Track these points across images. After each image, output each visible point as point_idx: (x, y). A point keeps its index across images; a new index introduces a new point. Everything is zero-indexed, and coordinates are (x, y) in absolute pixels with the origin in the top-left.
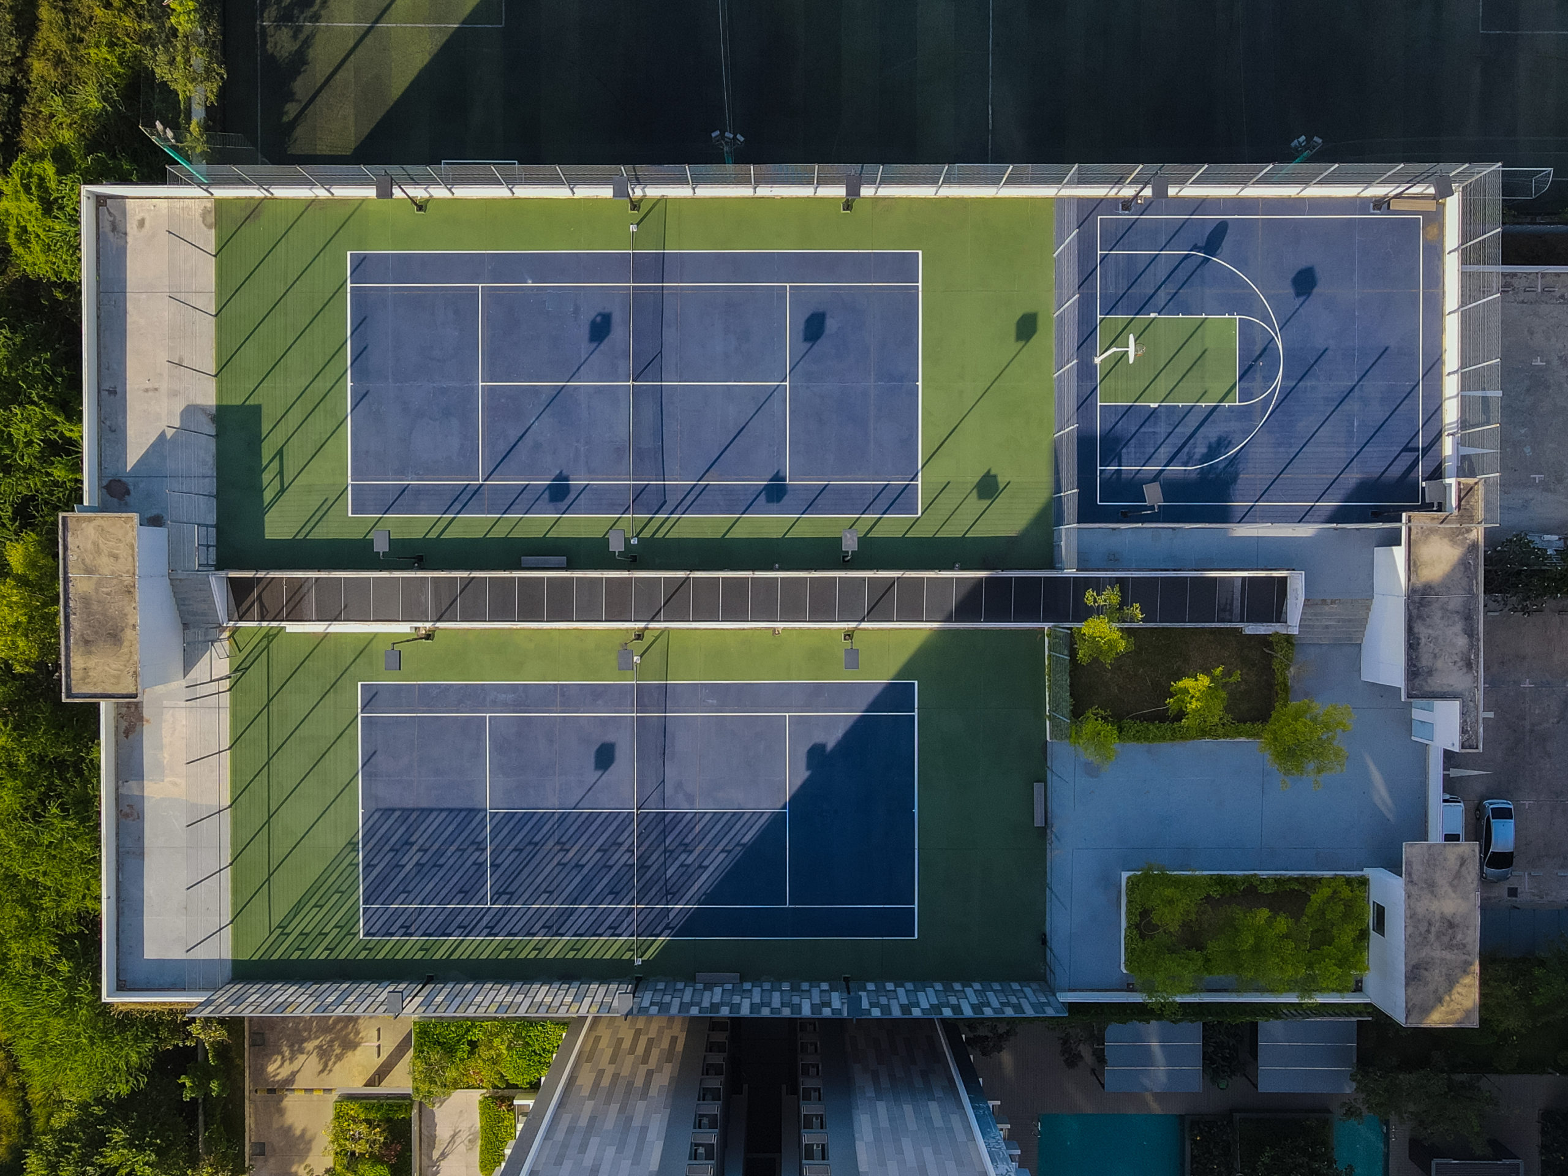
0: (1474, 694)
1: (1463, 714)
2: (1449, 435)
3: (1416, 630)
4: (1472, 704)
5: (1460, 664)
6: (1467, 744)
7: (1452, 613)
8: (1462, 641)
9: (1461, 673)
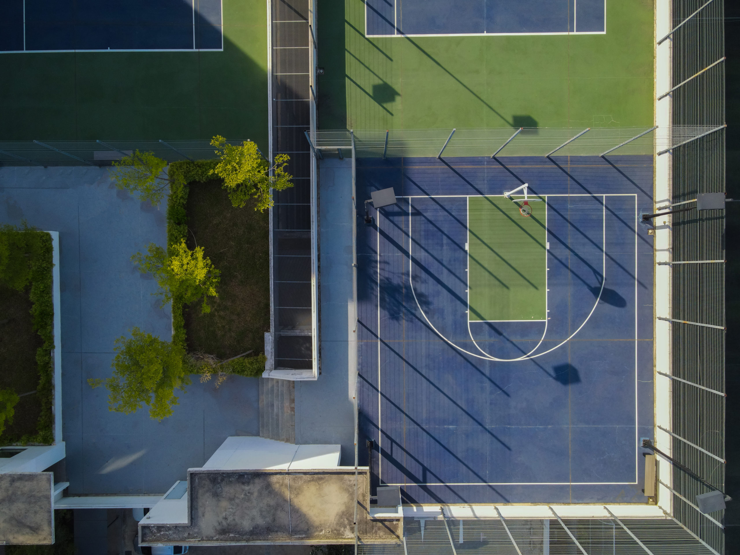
0: (196, 537)
1: (176, 527)
2: (442, 509)
3: (257, 481)
4: (186, 535)
5: (224, 523)
6: (147, 531)
7: (274, 515)
8: (247, 525)
9: (216, 524)
